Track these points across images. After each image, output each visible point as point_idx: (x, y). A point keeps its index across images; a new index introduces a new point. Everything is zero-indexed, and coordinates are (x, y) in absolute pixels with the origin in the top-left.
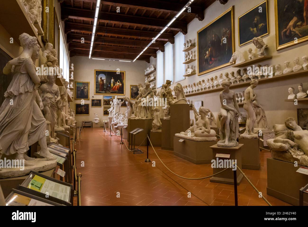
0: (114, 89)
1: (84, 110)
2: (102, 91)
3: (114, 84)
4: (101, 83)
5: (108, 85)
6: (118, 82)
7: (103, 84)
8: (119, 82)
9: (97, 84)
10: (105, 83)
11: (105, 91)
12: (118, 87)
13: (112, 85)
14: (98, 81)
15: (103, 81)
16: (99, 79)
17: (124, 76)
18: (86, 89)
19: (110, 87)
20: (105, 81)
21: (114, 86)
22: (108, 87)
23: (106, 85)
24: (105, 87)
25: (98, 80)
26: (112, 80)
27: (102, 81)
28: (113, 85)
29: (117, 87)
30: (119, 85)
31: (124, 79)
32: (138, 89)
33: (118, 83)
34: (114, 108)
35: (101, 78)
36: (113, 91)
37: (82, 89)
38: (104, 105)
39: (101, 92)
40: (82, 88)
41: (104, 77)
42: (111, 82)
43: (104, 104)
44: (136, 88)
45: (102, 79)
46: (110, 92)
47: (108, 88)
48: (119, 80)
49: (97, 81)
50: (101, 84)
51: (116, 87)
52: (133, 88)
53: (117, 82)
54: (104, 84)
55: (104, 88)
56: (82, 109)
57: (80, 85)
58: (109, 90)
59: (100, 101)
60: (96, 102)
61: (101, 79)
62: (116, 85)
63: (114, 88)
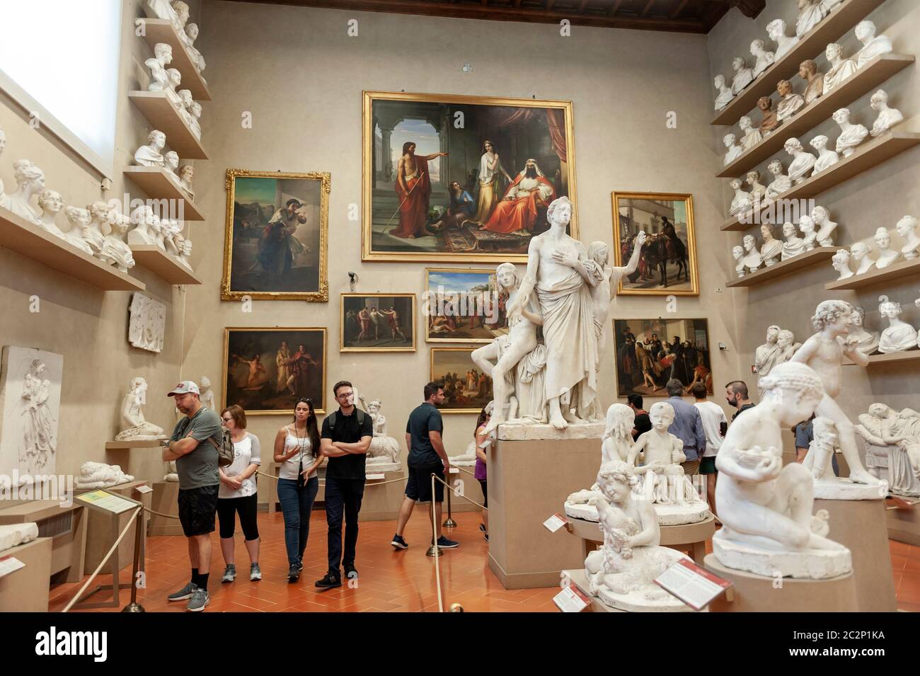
0: (499, 223)
1: (285, 376)
2: (418, 235)
3: (501, 188)
4: (408, 179)
5: (458, 196)
6: (528, 176)
7: (423, 190)
8: (532, 174)
9: (379, 185)
10: (435, 177)
11: (435, 232)
12: (527, 211)
13: (487, 193)
14: (388, 165)
15: (420, 164)
16: (397, 156)
17: (563, 135)
18: (302, 221)
19: (473, 210)
20: (435, 166)
21: (500, 200)
22: (456, 205)
23: (447, 192)
24: (436, 208)
25: (391, 162)
26: (488, 161)
27: (413, 168)
28: (494, 193)
29: (520, 206)
30: (537, 196)
31: (564, 153)
32: (665, 219)
33: (528, 183)
34: (539, 333)
35: (409, 148)
36: (494, 237)
37: (279, 225)
38: (432, 335)
39: (411, 241)
40: (277, 217)
41: (428, 143)
42: (476, 172)
43: (437, 329)
44: (656, 214)
45: (416, 153)
46: (473, 239)
47: (458, 216)
48: (531, 162)
49: (379, 168)
50: (407, 189)
51: (513, 206)
52: (635, 211)
53: (523, 173)
54: (433, 191)
55: (433, 218)
56: (275, 369)
57: (263, 198)
58: (464, 231)
59: (403, 304)
60: (372, 314)
61: (411, 154)
62: (511, 193)
63: (497, 213)
